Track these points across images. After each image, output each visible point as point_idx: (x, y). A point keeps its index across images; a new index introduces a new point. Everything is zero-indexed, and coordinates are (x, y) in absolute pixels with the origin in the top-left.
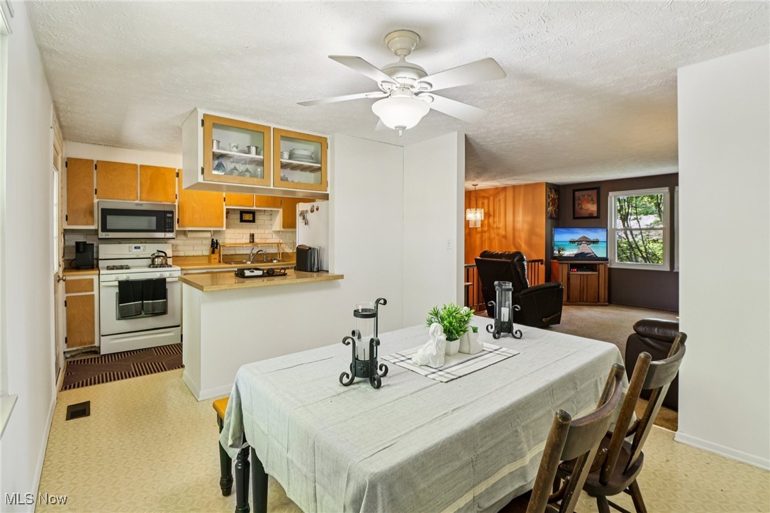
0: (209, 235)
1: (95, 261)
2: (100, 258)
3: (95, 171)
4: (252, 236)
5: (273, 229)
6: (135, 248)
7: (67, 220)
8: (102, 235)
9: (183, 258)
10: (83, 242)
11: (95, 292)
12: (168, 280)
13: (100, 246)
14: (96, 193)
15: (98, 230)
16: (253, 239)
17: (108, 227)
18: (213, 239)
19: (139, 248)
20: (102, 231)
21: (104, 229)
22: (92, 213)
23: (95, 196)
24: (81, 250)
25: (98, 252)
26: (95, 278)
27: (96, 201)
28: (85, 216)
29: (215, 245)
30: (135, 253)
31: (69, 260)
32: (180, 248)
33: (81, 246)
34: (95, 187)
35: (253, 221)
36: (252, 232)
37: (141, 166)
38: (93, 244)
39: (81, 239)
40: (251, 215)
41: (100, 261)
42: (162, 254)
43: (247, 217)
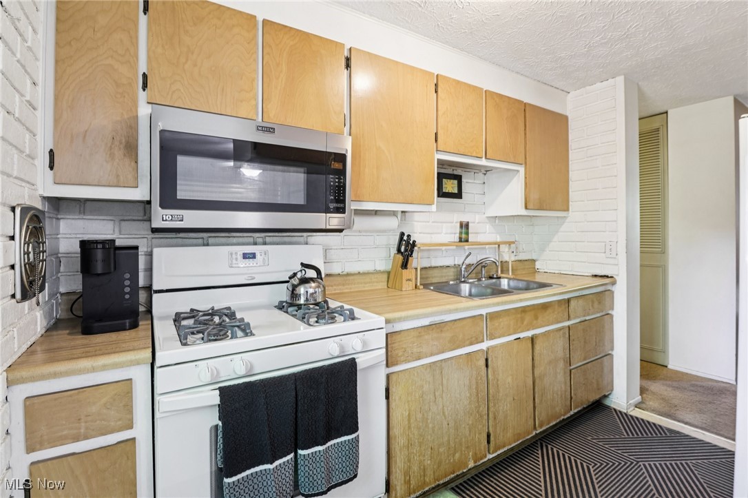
0: (392, 223)
1: (142, 296)
2: (155, 287)
3: (143, 19)
4: (465, 226)
5: (492, 212)
6: (245, 256)
7: (51, 167)
8: (162, 217)
9: (339, 279)
10: (104, 242)
11: (140, 431)
13: (156, 251)
14: (145, 86)
15: (149, 202)
16: (467, 233)
17: (181, 195)
18: (402, 234)
19: (253, 256)
20: (163, 205)
21: (169, 199)
22: (131, 148)
23: (142, 96)
24: (99, 268)
25: (150, 270)
26: (140, 375)
27: (144, 110)
28: (112, 156)
29: (406, 248)
30: (245, 271)
31: (74, 293)
32: (333, 255)
33: (99, 255)
34: (143, 68)
35: (458, 195)
36: (465, 219)
37: (264, 21)
38: (136, 248)
39: (100, 229)
40: (456, 182)
41: (155, 296)
42: (311, 274)
43: (450, 186)
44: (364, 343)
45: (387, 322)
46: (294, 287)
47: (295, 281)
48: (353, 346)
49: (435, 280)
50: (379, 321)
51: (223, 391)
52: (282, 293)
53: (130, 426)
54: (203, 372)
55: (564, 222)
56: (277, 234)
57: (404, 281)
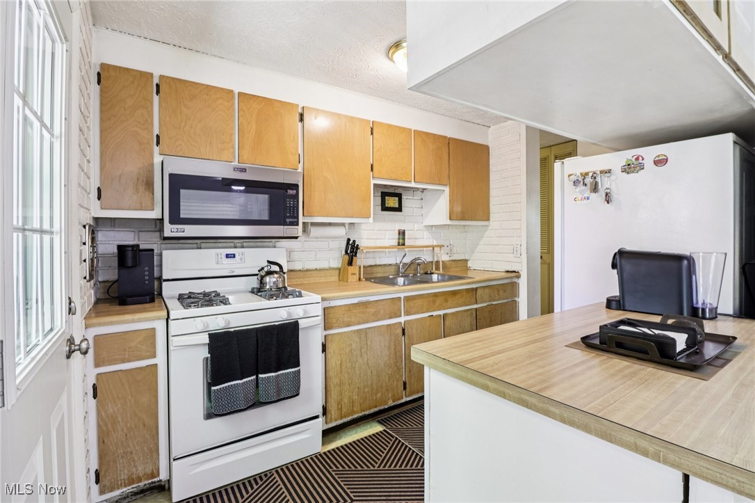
0: (341, 232)
1: (156, 283)
2: (164, 277)
3: (156, 99)
4: (402, 233)
5: (428, 222)
6: (228, 256)
7: (99, 198)
8: (169, 230)
9: (299, 273)
10: (133, 246)
11: (160, 360)
12: (302, 323)
13: (165, 253)
14: (158, 143)
15: (162, 219)
16: (404, 239)
17: (183, 214)
18: (349, 240)
19: (234, 256)
20: (171, 222)
21: (176, 219)
22: (149, 185)
23: (156, 149)
24: (130, 263)
25: (161, 266)
26: (160, 326)
27: (157, 159)
28: (137, 190)
29: (352, 250)
30: (227, 267)
31: (108, 281)
32: (295, 256)
33: (130, 254)
34: (156, 131)
35: (399, 209)
36: (402, 228)
37: (240, 94)
38: (153, 250)
39: (128, 238)
40: (397, 199)
41: (164, 284)
42: (276, 268)
43: (391, 202)
44: (305, 312)
45: (323, 299)
46: (262, 277)
47: (263, 273)
48: (297, 313)
49: (379, 275)
50: (318, 298)
51: (211, 336)
52: (254, 282)
53: (154, 356)
54: (199, 324)
55: (487, 230)
56: (252, 240)
57: (350, 275)
